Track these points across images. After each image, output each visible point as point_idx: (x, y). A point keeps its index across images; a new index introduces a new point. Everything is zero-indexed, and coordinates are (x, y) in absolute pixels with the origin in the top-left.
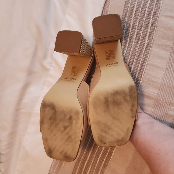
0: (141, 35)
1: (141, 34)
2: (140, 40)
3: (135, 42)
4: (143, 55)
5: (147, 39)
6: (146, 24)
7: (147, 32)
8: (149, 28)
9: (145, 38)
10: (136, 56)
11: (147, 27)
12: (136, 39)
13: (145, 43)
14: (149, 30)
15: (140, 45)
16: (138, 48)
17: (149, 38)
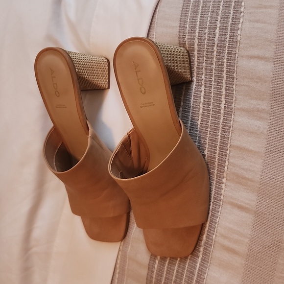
0: (212, 95)
1: (212, 93)
2: (212, 105)
3: (203, 109)
4: (220, 131)
5: (224, 102)
6: (217, 74)
7: (221, 89)
8: (224, 81)
9: (220, 100)
10: (208, 133)
11: (219, 81)
12: (204, 104)
13: (221, 110)
14: (224, 85)
15: (213, 113)
16: (211, 118)
17: (227, 100)
